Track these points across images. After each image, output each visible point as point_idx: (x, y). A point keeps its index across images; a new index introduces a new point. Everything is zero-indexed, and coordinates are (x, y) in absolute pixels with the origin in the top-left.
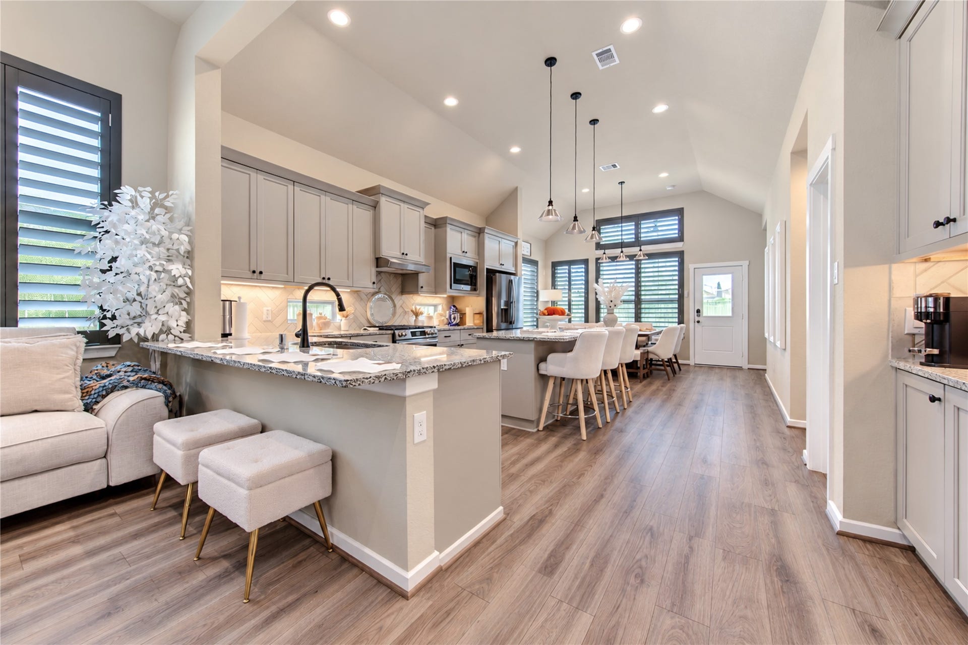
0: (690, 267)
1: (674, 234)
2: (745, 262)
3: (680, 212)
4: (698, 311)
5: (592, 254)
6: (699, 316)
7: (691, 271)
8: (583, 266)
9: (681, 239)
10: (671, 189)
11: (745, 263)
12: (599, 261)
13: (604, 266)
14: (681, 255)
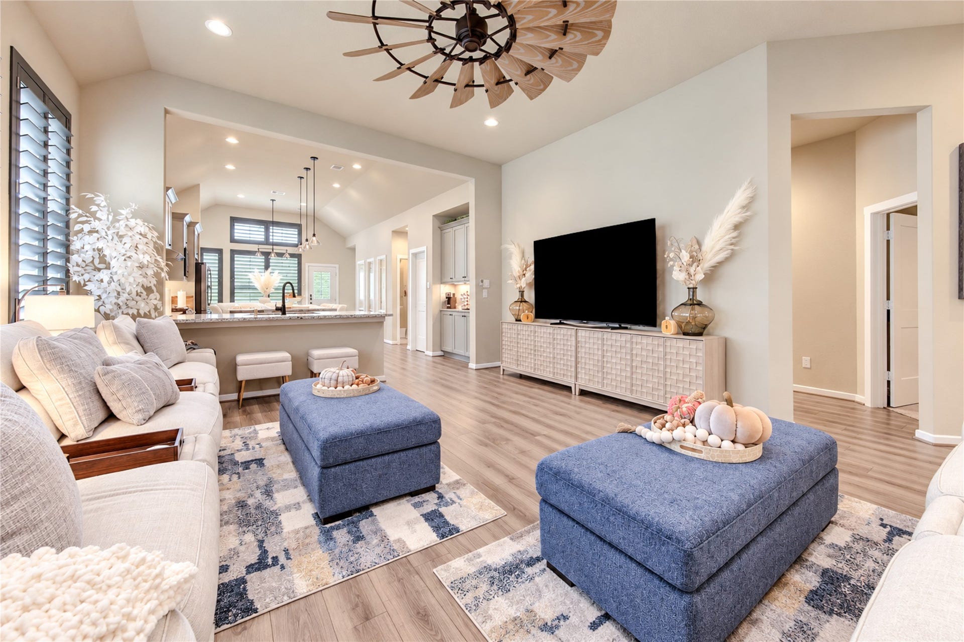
0: (306, 266)
4: (311, 296)
5: (228, 247)
6: (311, 299)
8: (217, 254)
11: (337, 266)
12: (233, 252)
13: (237, 257)
14: (299, 257)
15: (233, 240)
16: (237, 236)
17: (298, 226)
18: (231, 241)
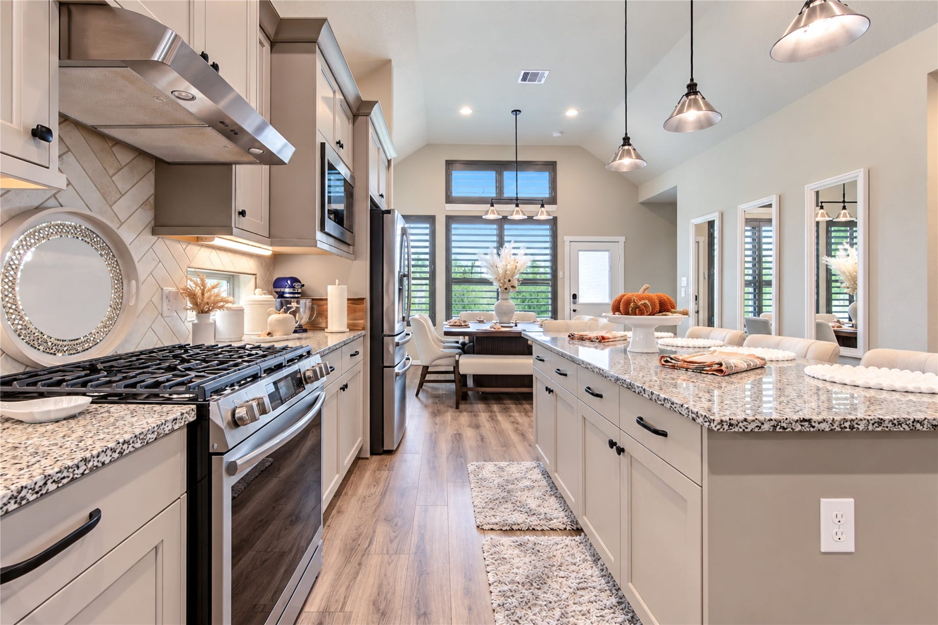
0: (564, 239)
1: (545, 194)
2: (621, 237)
3: (551, 166)
4: (575, 296)
5: (442, 210)
6: (574, 303)
7: (567, 244)
8: (428, 226)
9: (553, 200)
10: (559, 136)
11: (622, 239)
12: (450, 219)
13: (457, 229)
14: (553, 222)
15: (449, 198)
16: (456, 191)
18: (447, 201)
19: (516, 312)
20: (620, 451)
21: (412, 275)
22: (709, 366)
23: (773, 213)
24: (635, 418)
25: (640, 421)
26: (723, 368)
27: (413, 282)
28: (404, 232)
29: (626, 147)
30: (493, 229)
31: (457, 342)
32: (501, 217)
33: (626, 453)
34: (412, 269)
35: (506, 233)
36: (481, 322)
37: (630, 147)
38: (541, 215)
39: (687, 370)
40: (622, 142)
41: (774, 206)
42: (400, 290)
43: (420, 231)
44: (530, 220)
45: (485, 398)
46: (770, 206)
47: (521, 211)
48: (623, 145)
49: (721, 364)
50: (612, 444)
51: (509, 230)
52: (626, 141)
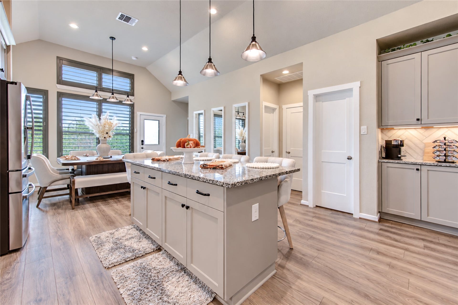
4: (142, 141)
5: (54, 88)
6: (142, 144)
7: (139, 116)
8: (42, 96)
9: (132, 94)
11: (165, 116)
12: (60, 95)
13: (65, 101)
14: (132, 106)
15: (60, 81)
16: (65, 77)
17: (131, 77)
18: (58, 83)
19: (111, 150)
20: (188, 208)
21: (35, 128)
22: (219, 166)
23: (222, 113)
24: (196, 191)
25: (198, 192)
26: (223, 166)
27: (35, 132)
28: (27, 98)
29: (180, 76)
30: (94, 105)
31: (68, 169)
32: (102, 99)
33: (190, 208)
34: (35, 124)
35: (103, 107)
36: (86, 156)
37: (182, 76)
38: (127, 101)
39: (211, 169)
40: (178, 73)
41: (223, 110)
42: (25, 138)
43: (37, 100)
44: (120, 103)
45: (92, 200)
46: (221, 110)
47: (115, 97)
48: (179, 74)
49: (222, 165)
50: (183, 206)
51: (105, 106)
52: (180, 73)
